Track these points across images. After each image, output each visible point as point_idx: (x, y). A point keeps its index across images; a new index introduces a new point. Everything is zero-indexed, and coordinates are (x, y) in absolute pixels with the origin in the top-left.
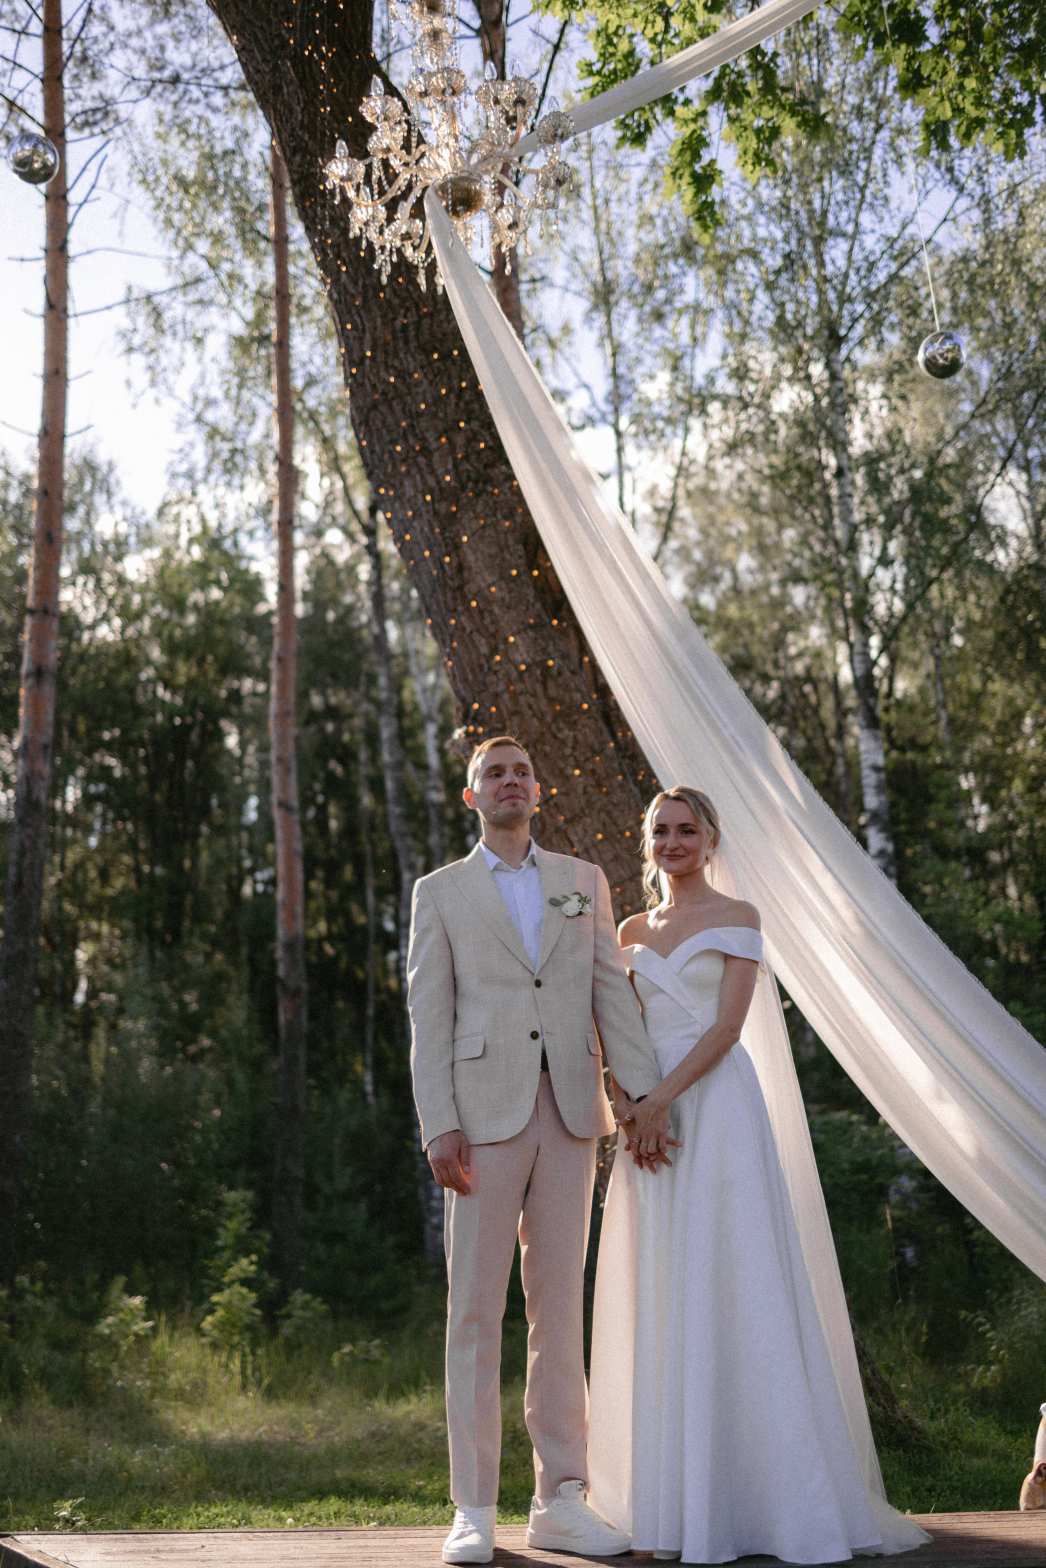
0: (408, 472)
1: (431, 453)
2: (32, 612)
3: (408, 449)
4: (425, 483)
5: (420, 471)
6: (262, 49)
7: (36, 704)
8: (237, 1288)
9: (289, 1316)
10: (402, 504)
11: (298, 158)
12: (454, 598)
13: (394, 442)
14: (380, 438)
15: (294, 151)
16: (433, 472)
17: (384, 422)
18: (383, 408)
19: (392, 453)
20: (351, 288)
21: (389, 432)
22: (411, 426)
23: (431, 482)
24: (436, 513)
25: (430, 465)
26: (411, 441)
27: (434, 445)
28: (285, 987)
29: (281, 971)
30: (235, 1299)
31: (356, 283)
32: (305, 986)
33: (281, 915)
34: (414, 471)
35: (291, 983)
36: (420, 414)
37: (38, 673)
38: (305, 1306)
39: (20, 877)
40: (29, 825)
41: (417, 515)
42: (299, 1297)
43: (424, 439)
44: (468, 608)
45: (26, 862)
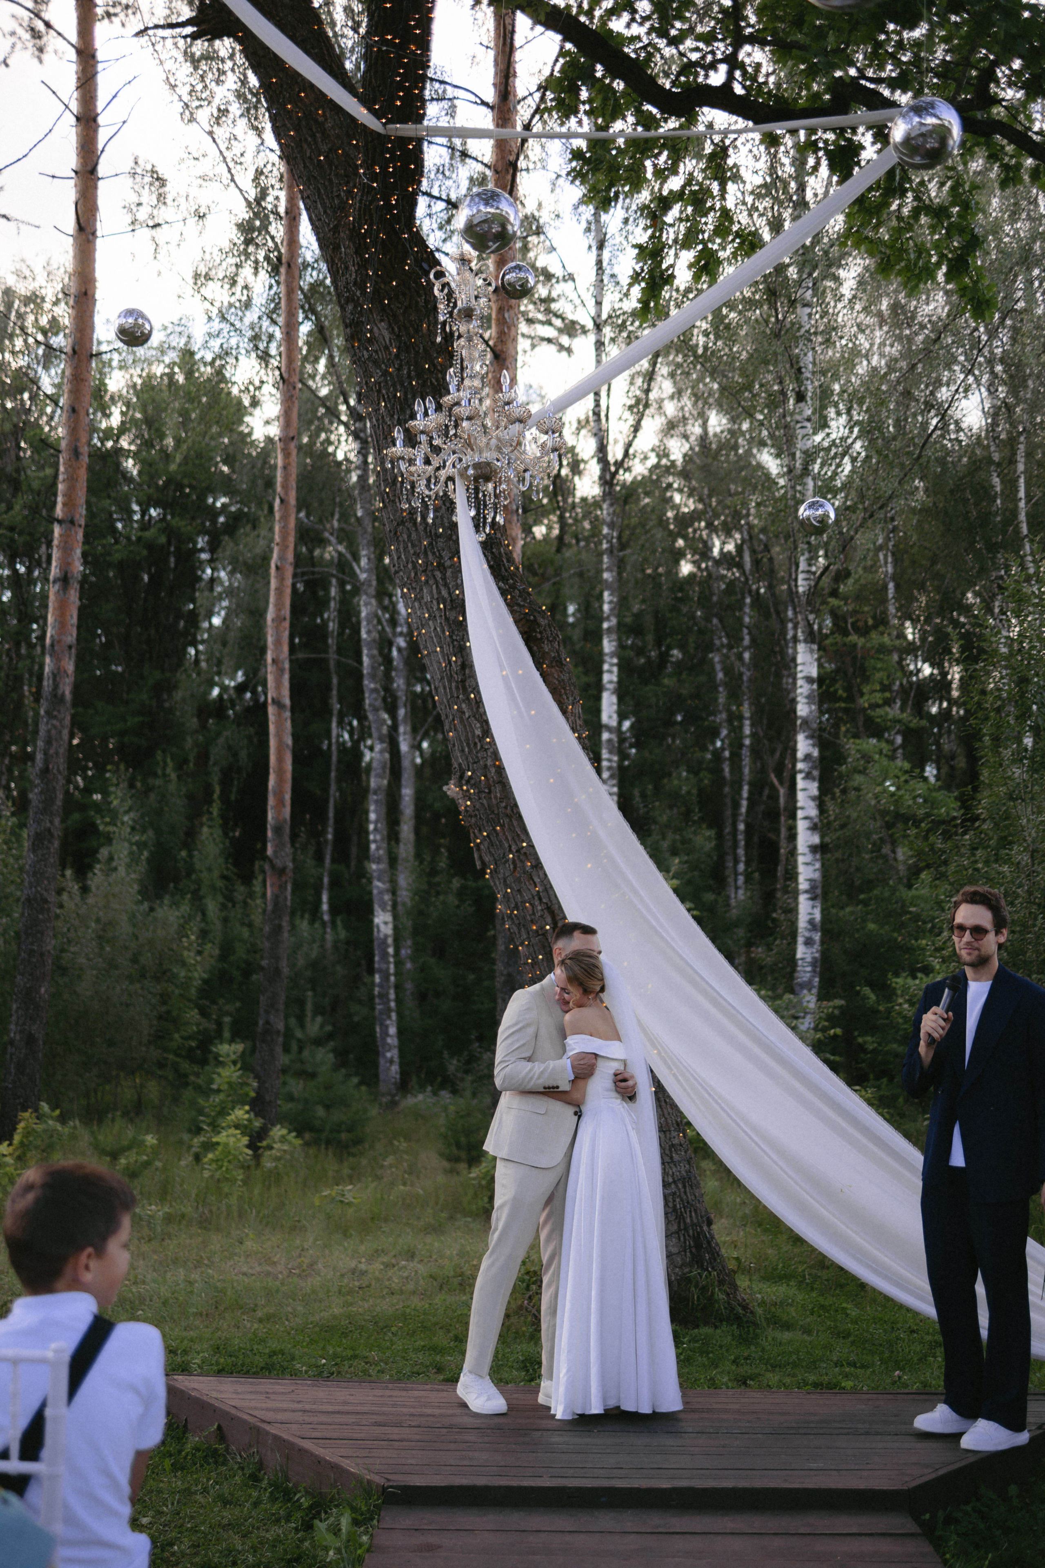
0: (427, 582)
1: (445, 569)
2: (60, 522)
3: (427, 563)
4: (439, 593)
5: (437, 583)
6: (323, 204)
7: (62, 606)
8: (232, 1131)
9: (270, 1148)
10: (421, 607)
11: (350, 307)
12: (457, 688)
13: (417, 555)
14: (406, 548)
15: (348, 301)
16: (446, 585)
17: (409, 536)
18: (409, 525)
19: (415, 564)
20: (387, 419)
21: (413, 546)
22: (430, 544)
23: (444, 593)
24: (447, 619)
25: (444, 578)
26: (431, 557)
27: (448, 563)
28: (273, 866)
29: (270, 851)
30: (232, 1140)
31: (392, 416)
32: (290, 865)
33: (271, 801)
34: (431, 582)
35: (278, 863)
36: (438, 536)
37: (65, 580)
38: (283, 1140)
39: (46, 761)
40: (55, 717)
41: (432, 617)
42: (278, 1131)
43: (441, 557)
44: (468, 698)
45: (52, 751)
